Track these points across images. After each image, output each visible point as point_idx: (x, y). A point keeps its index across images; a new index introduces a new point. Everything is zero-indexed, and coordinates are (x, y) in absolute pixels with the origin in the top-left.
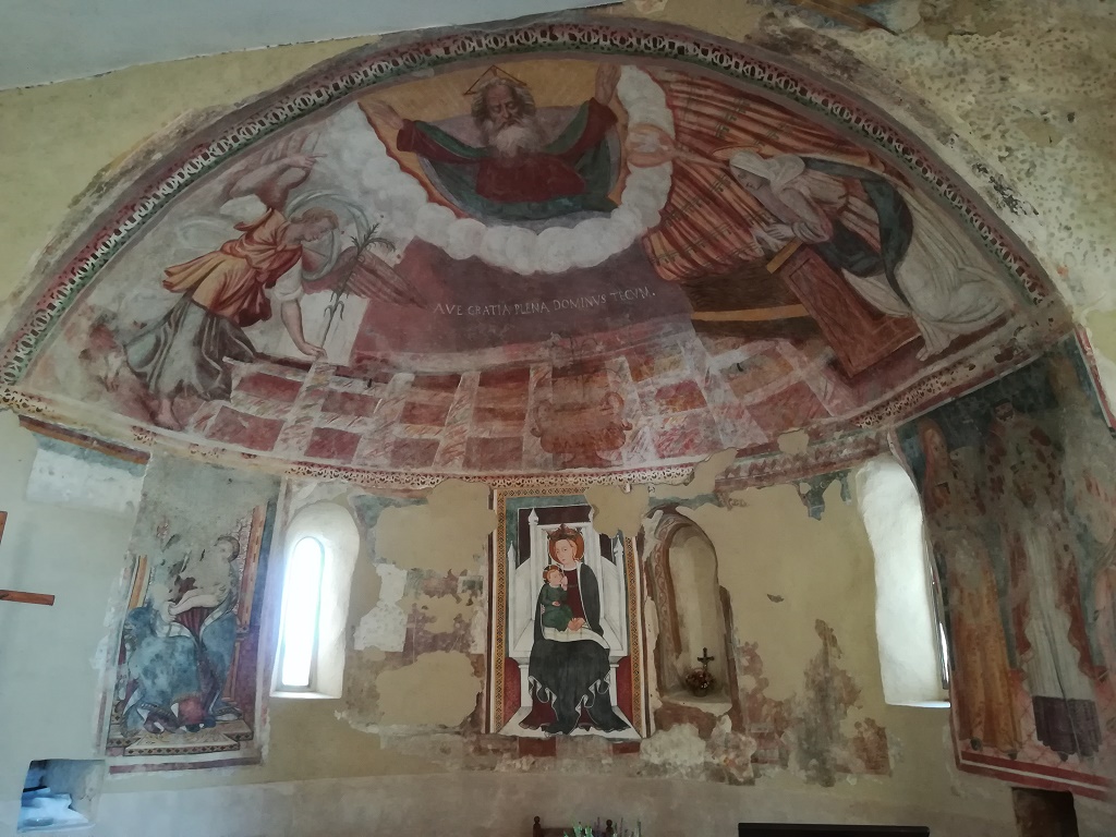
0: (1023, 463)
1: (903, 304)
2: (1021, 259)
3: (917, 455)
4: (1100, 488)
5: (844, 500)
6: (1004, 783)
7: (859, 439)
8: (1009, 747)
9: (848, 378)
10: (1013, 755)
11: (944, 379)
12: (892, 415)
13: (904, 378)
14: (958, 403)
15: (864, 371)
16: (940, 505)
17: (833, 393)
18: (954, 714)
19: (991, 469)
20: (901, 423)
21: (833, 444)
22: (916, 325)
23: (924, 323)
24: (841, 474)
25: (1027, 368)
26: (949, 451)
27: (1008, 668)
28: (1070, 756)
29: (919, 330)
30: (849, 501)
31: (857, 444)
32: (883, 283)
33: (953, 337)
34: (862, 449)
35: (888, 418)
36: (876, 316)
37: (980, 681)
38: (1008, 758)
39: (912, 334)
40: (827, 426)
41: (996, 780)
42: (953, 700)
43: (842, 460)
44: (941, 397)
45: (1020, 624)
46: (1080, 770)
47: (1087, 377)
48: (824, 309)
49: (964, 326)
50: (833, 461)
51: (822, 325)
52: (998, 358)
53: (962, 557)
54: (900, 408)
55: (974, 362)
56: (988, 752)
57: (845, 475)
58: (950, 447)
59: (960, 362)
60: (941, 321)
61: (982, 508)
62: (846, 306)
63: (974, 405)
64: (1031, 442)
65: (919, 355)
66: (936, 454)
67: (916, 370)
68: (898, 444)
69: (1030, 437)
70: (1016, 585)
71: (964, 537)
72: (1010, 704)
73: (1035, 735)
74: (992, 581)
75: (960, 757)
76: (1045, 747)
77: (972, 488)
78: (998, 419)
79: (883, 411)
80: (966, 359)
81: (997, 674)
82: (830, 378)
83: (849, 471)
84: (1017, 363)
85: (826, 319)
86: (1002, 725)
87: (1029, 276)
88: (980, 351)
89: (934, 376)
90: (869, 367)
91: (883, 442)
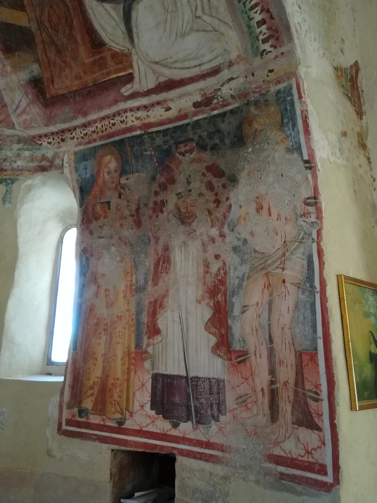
0: (190, 191)
1: (127, 39)
2: (268, 11)
3: (88, 176)
4: (272, 210)
5: (4, 203)
6: (105, 447)
7: (35, 155)
8: (118, 416)
9: (45, 97)
10: (121, 423)
11: (139, 114)
12: (75, 139)
13: (101, 108)
14: (146, 136)
15: (63, 96)
16: (97, 219)
17: (25, 109)
18: (67, 387)
19: (156, 193)
20: (82, 147)
21: (9, 154)
22: (131, 62)
23: (139, 61)
24: (9, 182)
25: (223, 115)
26: (121, 176)
27: (133, 349)
28: (182, 424)
29: (131, 67)
30: (8, 205)
31: (32, 159)
32: (118, 13)
33: (162, 79)
34: (36, 164)
35: (70, 141)
36: (96, 44)
37: (100, 360)
38: (116, 425)
39: (124, 69)
40: (8, 136)
41: (97, 444)
42: (69, 375)
43: (13, 169)
44: (131, 129)
45: (154, 315)
46: (191, 436)
47: (293, 119)
48: (47, 24)
49: (176, 71)
50: (5, 168)
51: (38, 39)
52: (196, 105)
53: (107, 260)
54: (86, 135)
55: (171, 105)
56: (95, 419)
57: (12, 183)
58: (123, 172)
59: (158, 103)
60: (156, 63)
61: (138, 224)
62: (71, 26)
63: (159, 141)
64: (204, 175)
65: (123, 90)
66: (107, 177)
67: (116, 102)
68: (73, 165)
69: (204, 171)
70: (155, 284)
71: (113, 245)
72: (128, 380)
73: (148, 406)
74: (131, 281)
75: (64, 424)
76: (157, 416)
77: (134, 207)
78: (177, 155)
79: (68, 135)
80: (165, 101)
81: (120, 355)
82: (26, 94)
83: (18, 180)
84: (213, 109)
85: (44, 35)
86: (116, 396)
87: (269, 29)
88: (180, 97)
89: (131, 110)
90: (70, 93)
91: (58, 162)
